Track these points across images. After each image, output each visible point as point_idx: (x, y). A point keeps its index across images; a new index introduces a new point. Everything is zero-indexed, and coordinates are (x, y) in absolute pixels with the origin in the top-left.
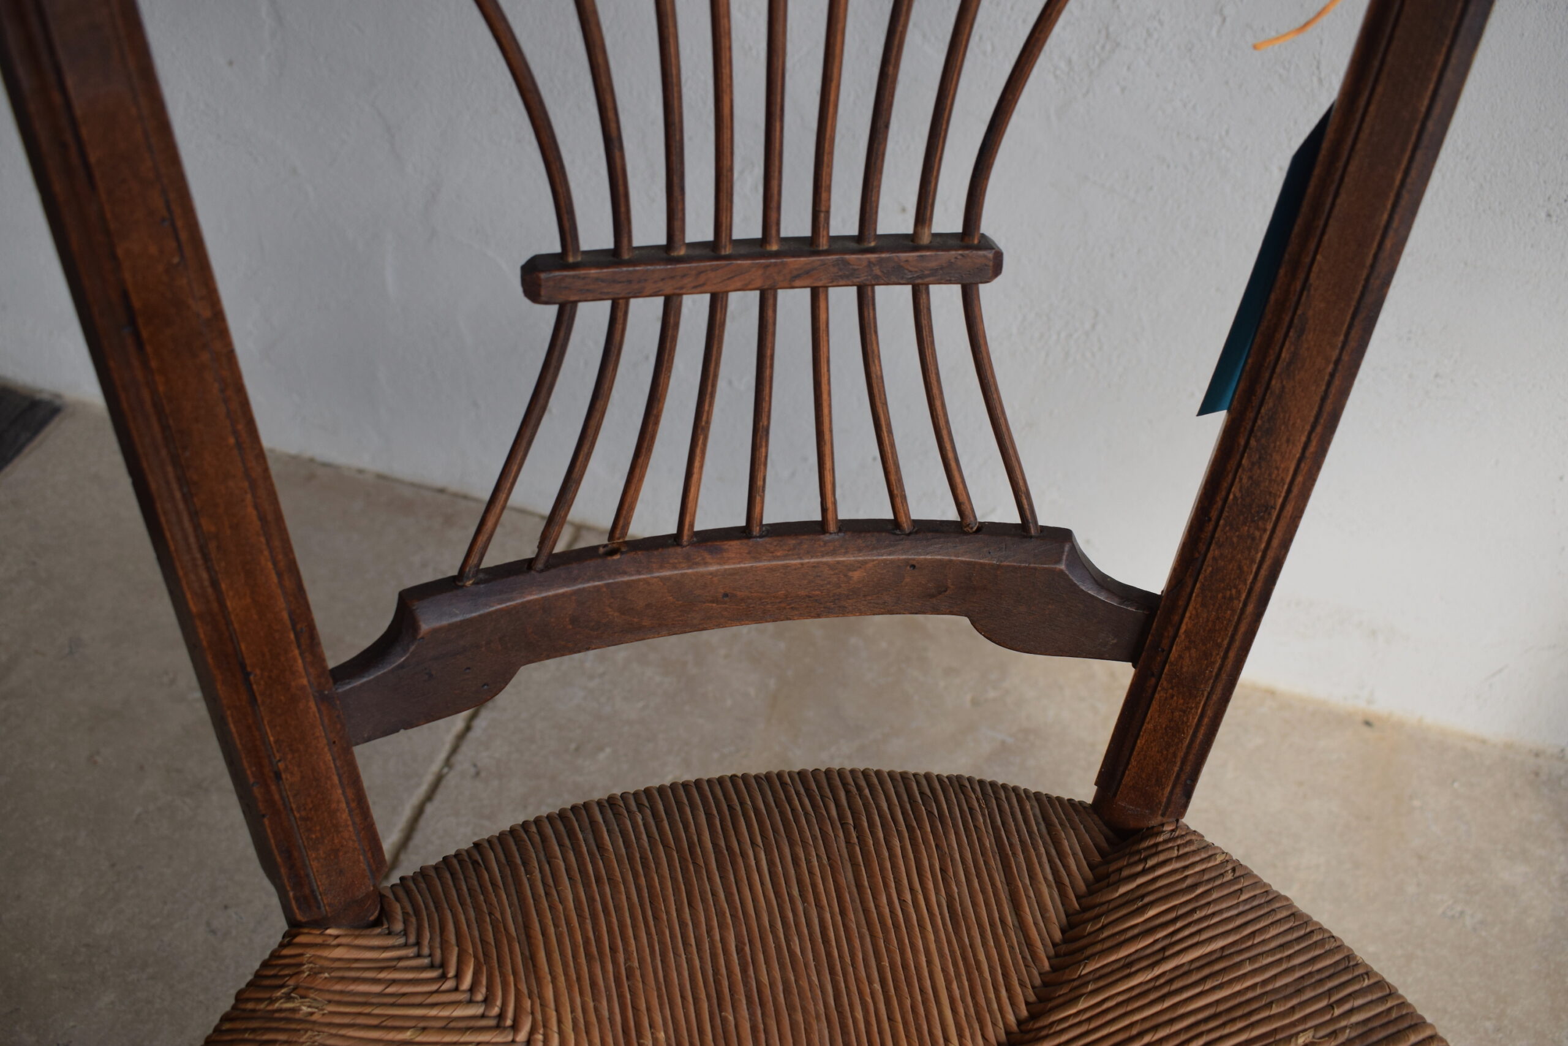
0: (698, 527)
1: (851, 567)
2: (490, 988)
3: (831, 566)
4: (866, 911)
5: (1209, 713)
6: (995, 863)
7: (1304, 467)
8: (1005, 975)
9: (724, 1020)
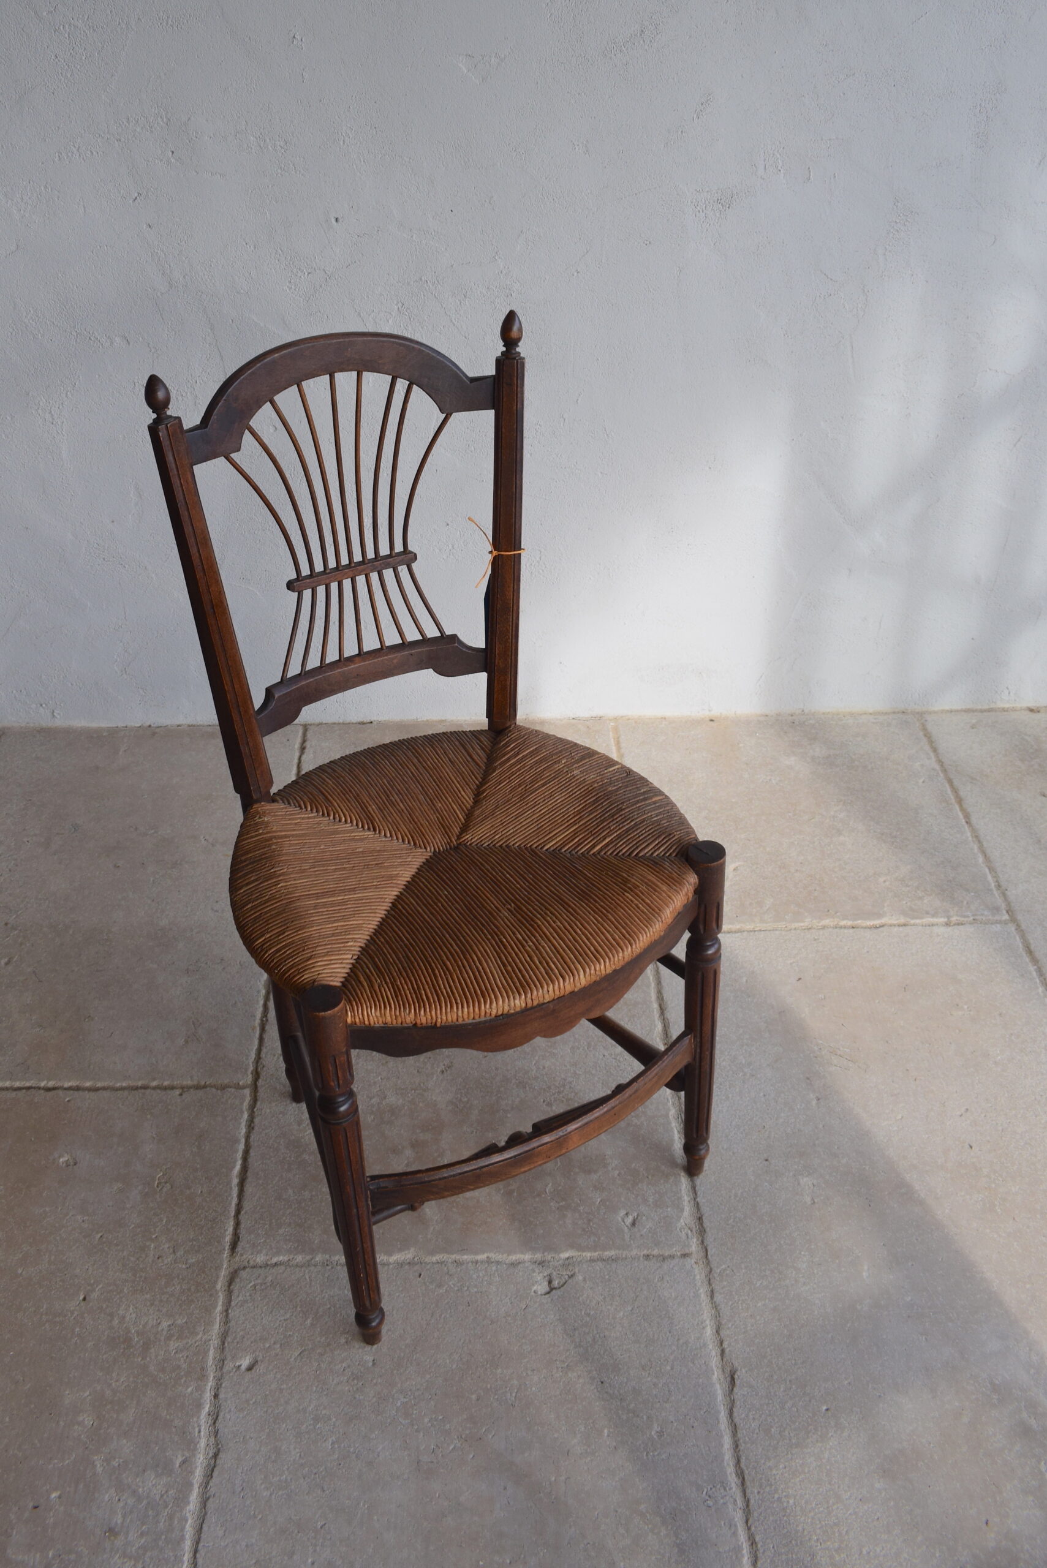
0: (345, 656)
1: (393, 659)
2: (317, 808)
3: (387, 660)
4: (424, 767)
5: (513, 679)
6: (461, 748)
7: (515, 594)
8: (472, 773)
9: (391, 800)
